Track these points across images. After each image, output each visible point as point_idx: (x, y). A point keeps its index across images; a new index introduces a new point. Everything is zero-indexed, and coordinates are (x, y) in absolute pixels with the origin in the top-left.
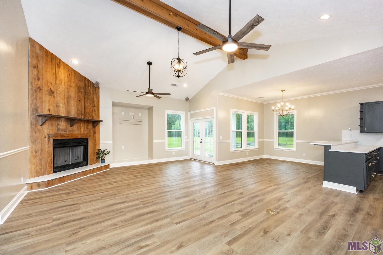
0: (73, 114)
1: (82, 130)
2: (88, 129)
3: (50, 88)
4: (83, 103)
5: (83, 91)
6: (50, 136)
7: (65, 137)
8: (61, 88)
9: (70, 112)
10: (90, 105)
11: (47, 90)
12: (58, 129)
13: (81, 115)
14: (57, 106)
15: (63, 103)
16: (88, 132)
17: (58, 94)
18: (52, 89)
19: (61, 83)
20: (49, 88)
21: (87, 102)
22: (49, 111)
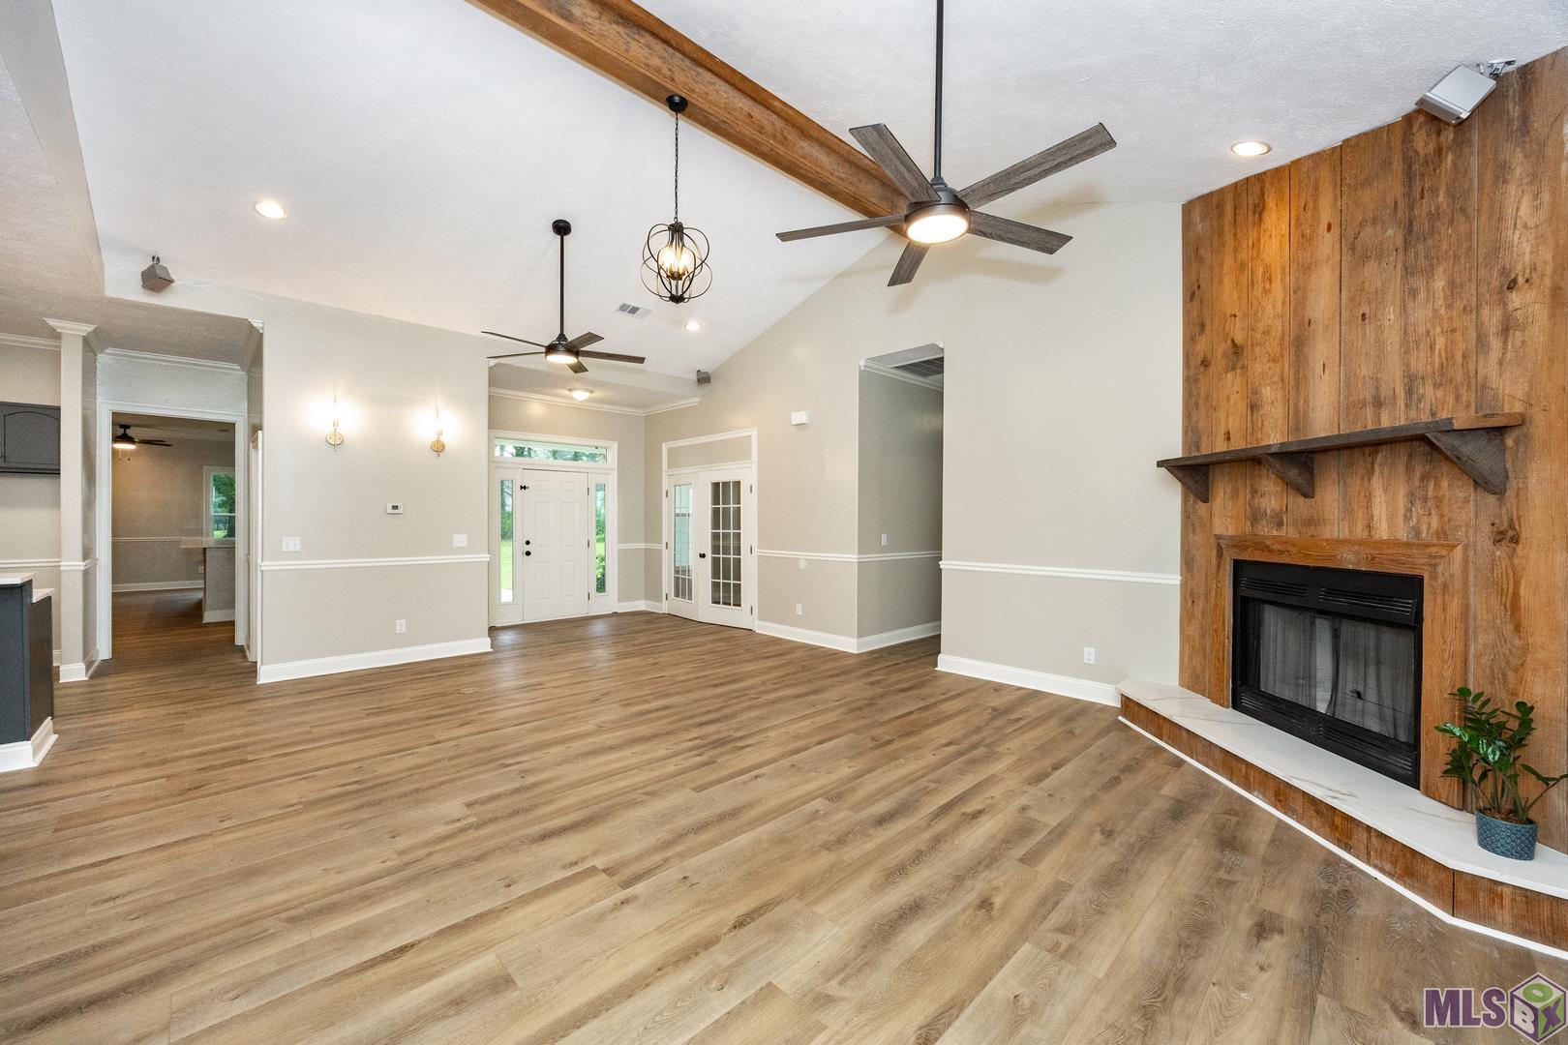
0: (1323, 422)
1: (1380, 509)
2: (1431, 503)
3: (1233, 341)
4: (1391, 315)
5: (1390, 232)
6: (1223, 543)
7: (1271, 551)
8: (1270, 311)
9: (1306, 413)
10: (1449, 307)
11: (1224, 355)
12: (1255, 517)
13: (1369, 412)
14: (1252, 408)
15: (1276, 379)
16: (1424, 528)
17: (1257, 344)
18: (1239, 340)
19: (1268, 287)
20: (1229, 341)
21: (1422, 295)
22: (1229, 439)
